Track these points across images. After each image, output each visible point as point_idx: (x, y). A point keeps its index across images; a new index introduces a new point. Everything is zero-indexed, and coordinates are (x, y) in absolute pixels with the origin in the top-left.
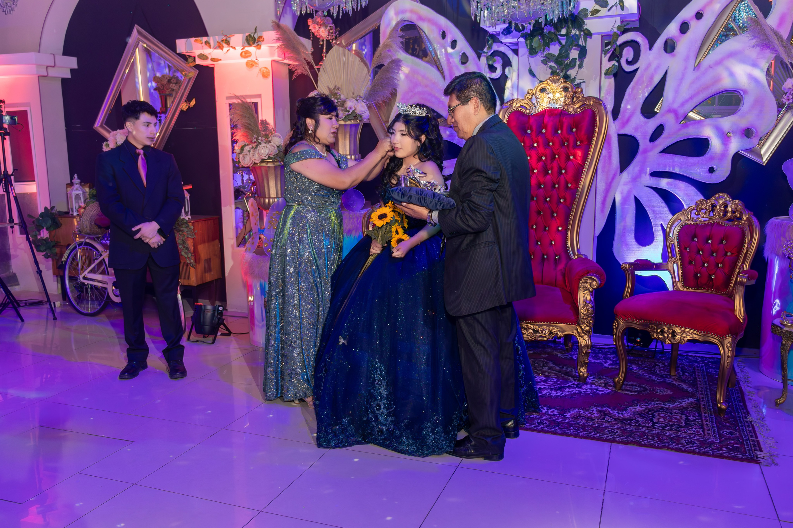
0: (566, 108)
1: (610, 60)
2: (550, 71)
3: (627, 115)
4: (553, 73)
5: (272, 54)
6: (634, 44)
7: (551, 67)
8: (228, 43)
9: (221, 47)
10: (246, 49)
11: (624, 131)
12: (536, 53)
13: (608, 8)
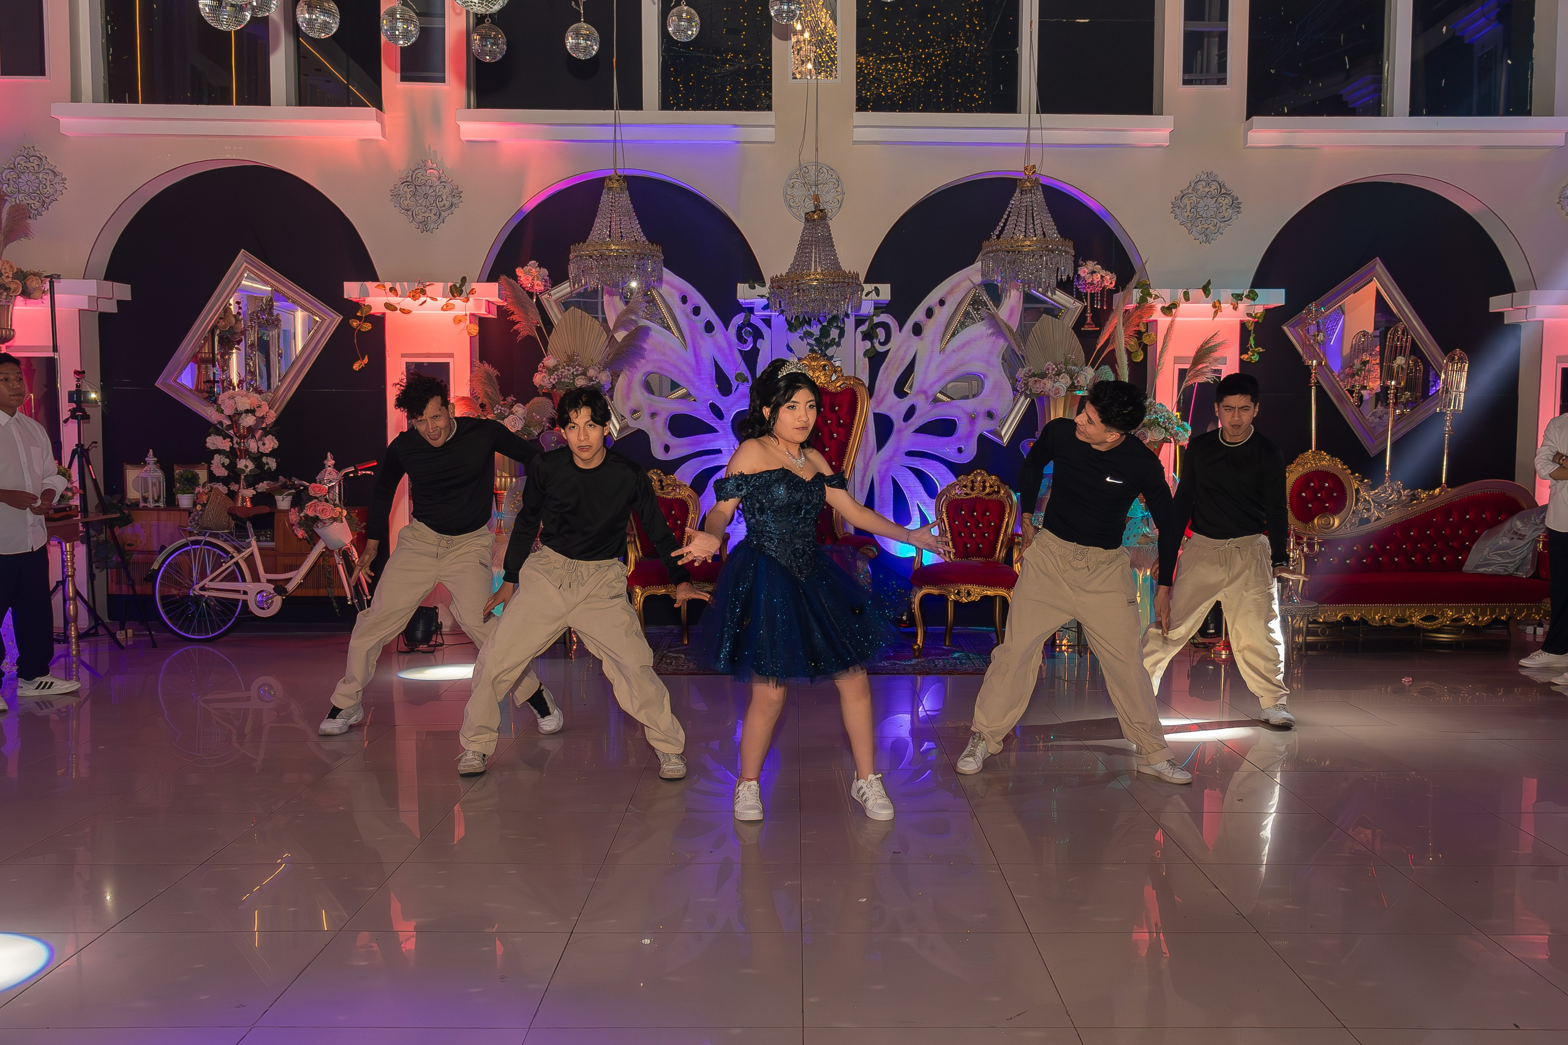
0: (826, 385)
1: (863, 340)
2: (809, 348)
3: (882, 394)
4: (812, 351)
5: (478, 307)
6: (886, 326)
7: (808, 344)
8: (423, 292)
9: (414, 298)
10: (451, 301)
11: (877, 411)
12: (796, 330)
13: (864, 293)
